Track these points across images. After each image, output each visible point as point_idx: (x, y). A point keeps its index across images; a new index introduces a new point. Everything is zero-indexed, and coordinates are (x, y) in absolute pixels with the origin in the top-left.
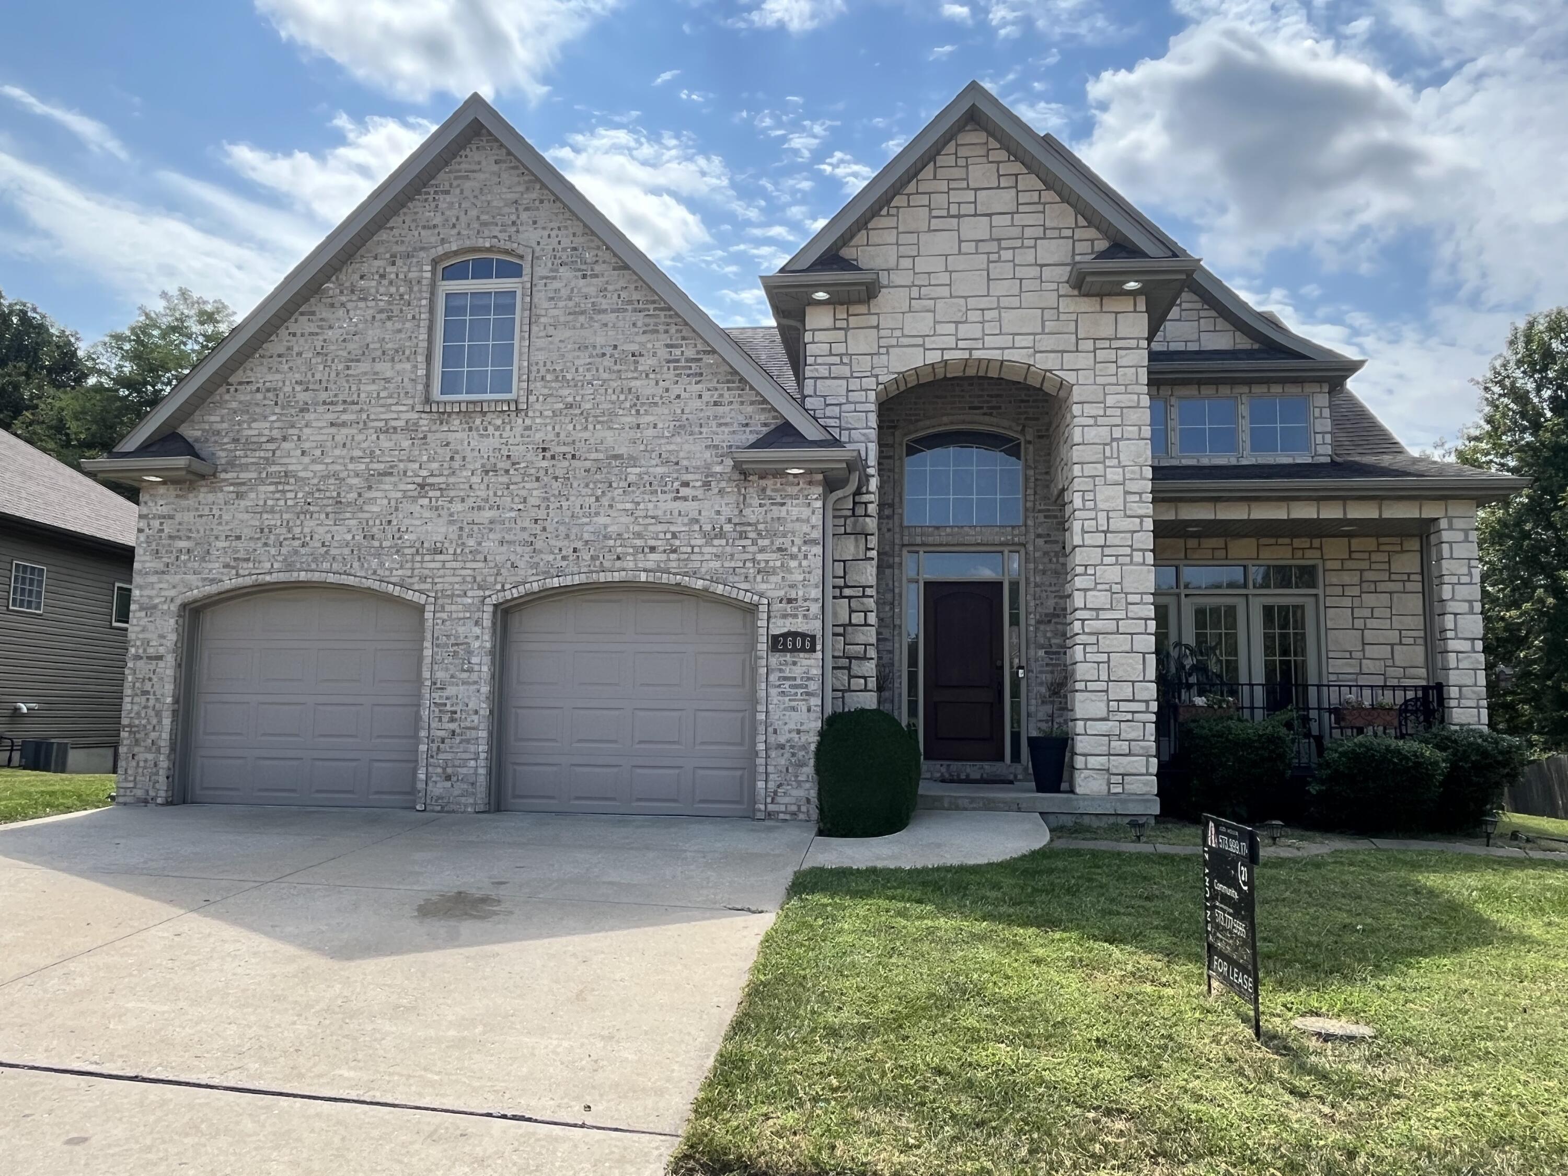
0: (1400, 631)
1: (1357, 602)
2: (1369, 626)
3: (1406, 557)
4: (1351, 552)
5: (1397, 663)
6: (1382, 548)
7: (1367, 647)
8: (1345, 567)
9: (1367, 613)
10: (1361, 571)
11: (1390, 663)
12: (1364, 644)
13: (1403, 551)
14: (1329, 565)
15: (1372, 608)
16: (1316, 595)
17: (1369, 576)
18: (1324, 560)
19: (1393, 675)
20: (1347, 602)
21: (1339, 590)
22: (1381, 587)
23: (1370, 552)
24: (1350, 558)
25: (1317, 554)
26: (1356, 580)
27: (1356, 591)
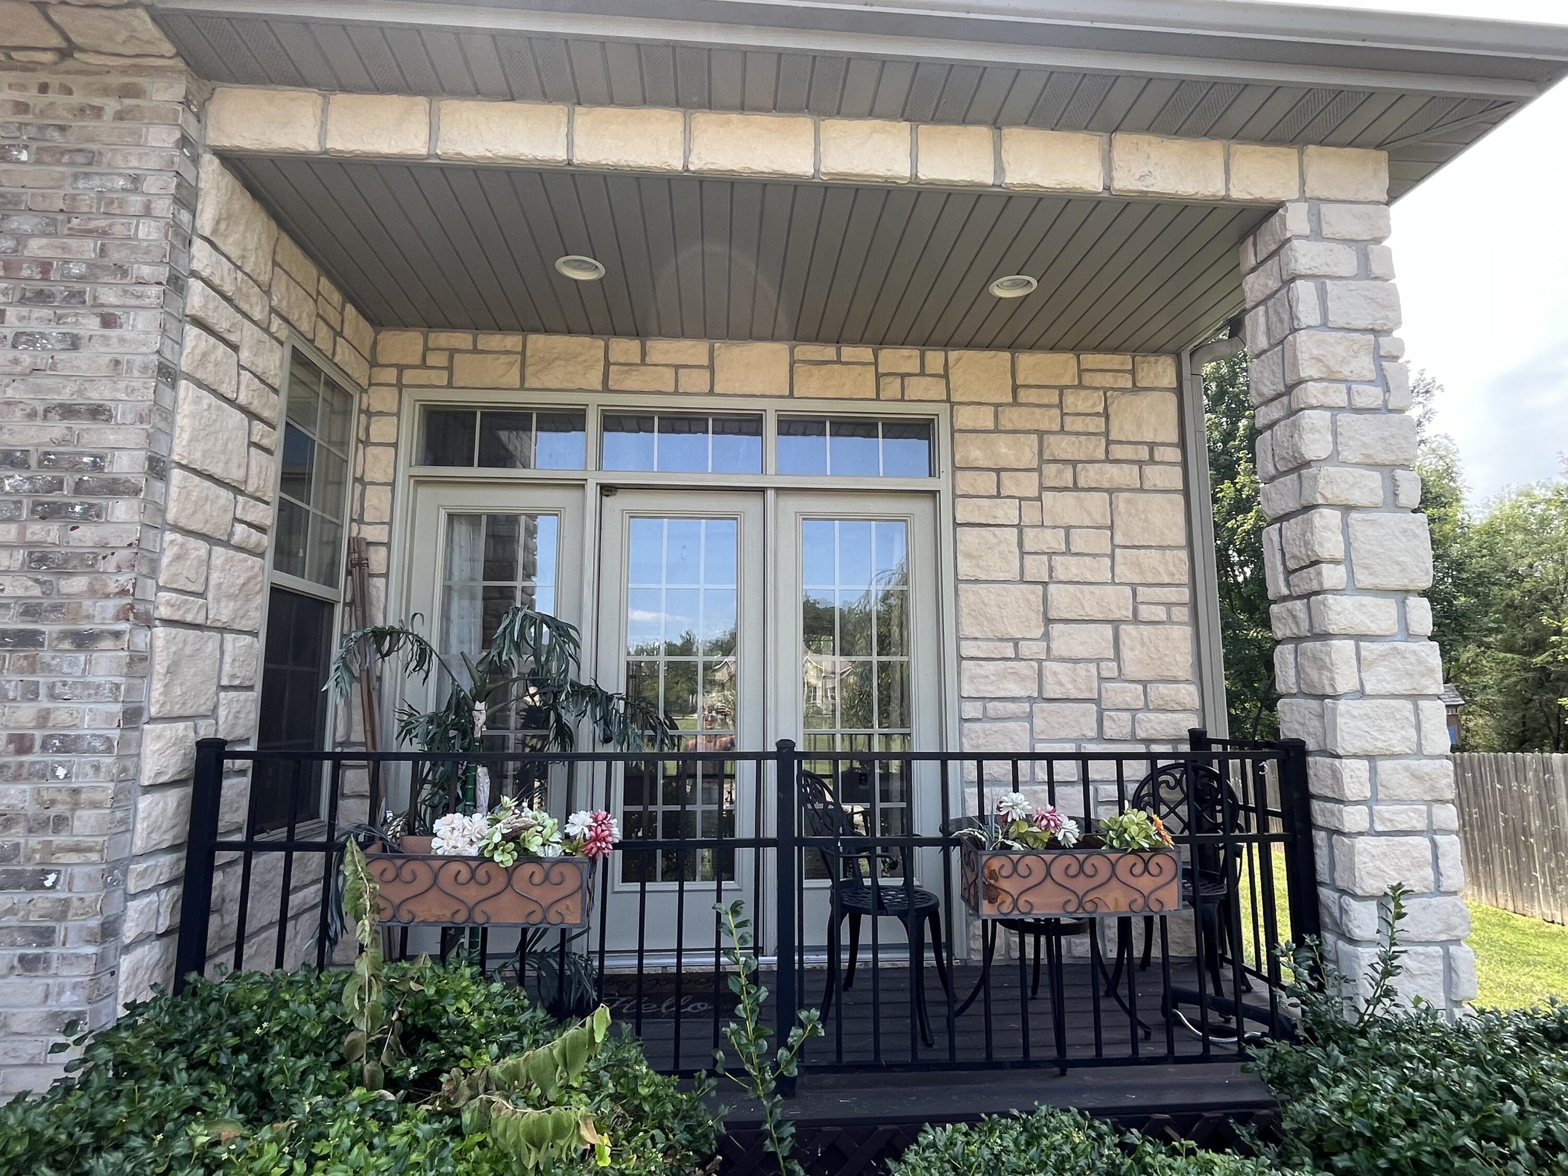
0: (1134, 587)
1: (1031, 514)
2: (1060, 574)
3: (1144, 401)
4: (1015, 389)
5: (1130, 670)
6: (1087, 379)
7: (1056, 629)
8: (1005, 424)
9: (1055, 540)
10: (1041, 434)
11: (1109, 669)
12: (1048, 621)
13: (1136, 389)
14: (965, 417)
15: (1068, 529)
16: (933, 494)
17: (1062, 447)
18: (953, 404)
19: (1119, 701)
20: (1006, 511)
21: (987, 483)
22: (1090, 475)
23: (1062, 389)
24: (1015, 403)
25: (936, 390)
26: (1029, 457)
27: (1028, 485)
